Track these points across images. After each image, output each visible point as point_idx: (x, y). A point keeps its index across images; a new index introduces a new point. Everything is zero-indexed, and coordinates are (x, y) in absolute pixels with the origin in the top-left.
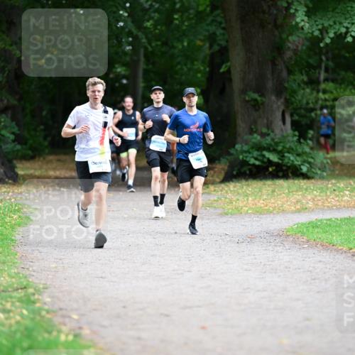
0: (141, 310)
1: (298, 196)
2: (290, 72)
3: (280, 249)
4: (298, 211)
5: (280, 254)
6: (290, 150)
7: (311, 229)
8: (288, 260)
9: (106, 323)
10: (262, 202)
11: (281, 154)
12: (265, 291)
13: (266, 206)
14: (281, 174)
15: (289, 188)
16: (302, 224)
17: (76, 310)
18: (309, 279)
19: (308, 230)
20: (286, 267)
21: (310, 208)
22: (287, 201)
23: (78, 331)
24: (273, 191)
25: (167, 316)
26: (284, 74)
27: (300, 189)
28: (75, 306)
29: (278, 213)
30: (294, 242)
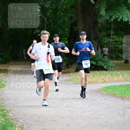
0: (45, 119)
1: (103, 77)
2: (100, 32)
3: (96, 96)
4: (103, 82)
5: (96, 98)
6: (100, 60)
7: (107, 89)
8: (99, 100)
9: (32, 123)
10: (90, 79)
11: (97, 62)
12: (91, 112)
13: (91, 80)
14: (96, 69)
15: (99, 74)
16: (104, 87)
17: (22, 119)
18: (107, 107)
19: (107, 90)
20: (98, 103)
21: (107, 81)
22: (99, 79)
23: (22, 126)
24: (94, 75)
25: (55, 121)
26: (98, 32)
27: (104, 74)
28: (21, 117)
29: (96, 83)
30: (101, 94)
